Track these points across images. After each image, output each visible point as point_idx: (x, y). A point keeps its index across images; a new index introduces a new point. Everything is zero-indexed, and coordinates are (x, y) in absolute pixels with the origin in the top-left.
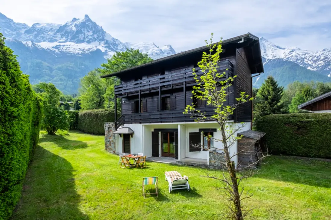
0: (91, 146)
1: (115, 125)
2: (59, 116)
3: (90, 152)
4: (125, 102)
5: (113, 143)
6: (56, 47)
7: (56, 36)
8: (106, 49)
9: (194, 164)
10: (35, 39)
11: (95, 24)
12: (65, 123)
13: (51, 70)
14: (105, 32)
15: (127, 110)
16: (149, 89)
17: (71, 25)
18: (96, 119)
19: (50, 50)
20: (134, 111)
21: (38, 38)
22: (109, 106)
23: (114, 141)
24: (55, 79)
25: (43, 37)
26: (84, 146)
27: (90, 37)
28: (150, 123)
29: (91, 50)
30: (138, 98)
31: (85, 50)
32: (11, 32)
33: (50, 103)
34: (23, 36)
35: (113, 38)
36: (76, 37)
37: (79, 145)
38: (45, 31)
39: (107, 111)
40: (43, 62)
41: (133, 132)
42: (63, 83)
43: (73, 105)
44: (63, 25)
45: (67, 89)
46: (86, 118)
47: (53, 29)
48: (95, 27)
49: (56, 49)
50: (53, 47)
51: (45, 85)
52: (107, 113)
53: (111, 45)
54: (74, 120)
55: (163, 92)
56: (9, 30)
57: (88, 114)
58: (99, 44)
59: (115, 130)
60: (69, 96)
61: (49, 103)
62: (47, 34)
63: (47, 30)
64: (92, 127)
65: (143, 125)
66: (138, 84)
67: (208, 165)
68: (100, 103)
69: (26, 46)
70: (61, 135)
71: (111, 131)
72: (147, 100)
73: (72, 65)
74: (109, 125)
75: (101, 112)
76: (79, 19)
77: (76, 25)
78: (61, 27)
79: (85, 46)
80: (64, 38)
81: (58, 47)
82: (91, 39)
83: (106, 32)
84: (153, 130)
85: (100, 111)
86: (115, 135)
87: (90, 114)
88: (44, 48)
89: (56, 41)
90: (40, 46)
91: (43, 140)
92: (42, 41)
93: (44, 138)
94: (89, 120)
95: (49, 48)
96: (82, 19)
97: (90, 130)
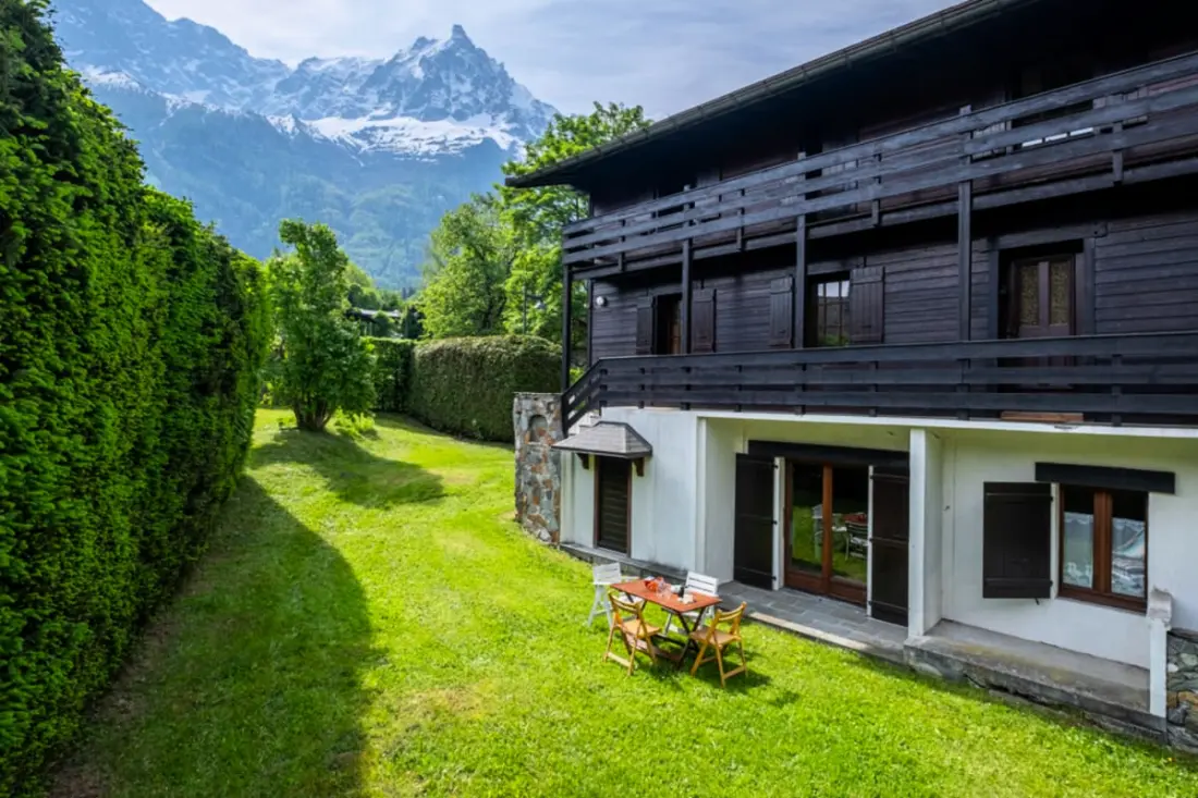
0: (458, 495)
1: (559, 406)
2: (337, 355)
3: (455, 525)
4: (606, 303)
5: (549, 495)
6: (364, 134)
7: (365, 97)
8: (511, 139)
9: (1036, 690)
10: (304, 108)
11: (481, 56)
12: (360, 386)
13: (347, 209)
14: (512, 80)
15: (611, 340)
16: (739, 232)
17: (410, 60)
18: (474, 373)
19: (346, 144)
20: (648, 348)
21: (314, 106)
22: (523, 324)
23: (556, 485)
24: (356, 238)
25: (327, 103)
26: (429, 492)
27: (465, 100)
28: (739, 408)
29: (465, 144)
30: (678, 280)
31: (447, 144)
32: (239, 88)
33: (313, 301)
34: (271, 99)
35: (537, 101)
36: (421, 99)
37: (409, 486)
38: (336, 82)
39: (520, 343)
40: (323, 182)
41: (645, 450)
42: (377, 251)
43: (401, 322)
44: (386, 60)
45: (388, 272)
46: (440, 370)
47: (356, 77)
48: (480, 65)
49: (364, 139)
50: (355, 135)
51: (296, 227)
52: (517, 353)
53: (528, 126)
54: (396, 375)
55: (817, 249)
56: (233, 82)
57: (445, 354)
58: (490, 121)
59: (561, 433)
60: (391, 292)
61: (305, 302)
62: (337, 91)
63: (340, 81)
64: (459, 406)
65: (700, 418)
66: (679, 209)
67: (1157, 718)
68: (487, 314)
69: (280, 131)
70: (346, 435)
71: (542, 433)
72: (718, 292)
73: (408, 192)
74: (534, 408)
75: (497, 346)
76: (433, 41)
77: (424, 62)
78: (379, 67)
79: (447, 130)
80: (388, 105)
81: (369, 132)
82: (466, 106)
83: (516, 80)
84: (742, 447)
85: (494, 343)
86: (559, 455)
87: (454, 355)
88: (328, 136)
89: (364, 115)
90: (318, 132)
91: (269, 454)
92: (325, 114)
93: (280, 444)
94: (451, 378)
95: (343, 135)
96: (444, 41)
97: (452, 418)
